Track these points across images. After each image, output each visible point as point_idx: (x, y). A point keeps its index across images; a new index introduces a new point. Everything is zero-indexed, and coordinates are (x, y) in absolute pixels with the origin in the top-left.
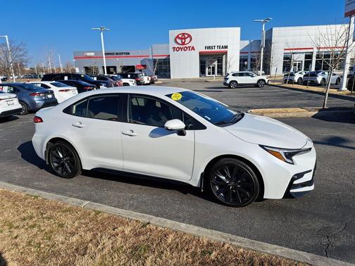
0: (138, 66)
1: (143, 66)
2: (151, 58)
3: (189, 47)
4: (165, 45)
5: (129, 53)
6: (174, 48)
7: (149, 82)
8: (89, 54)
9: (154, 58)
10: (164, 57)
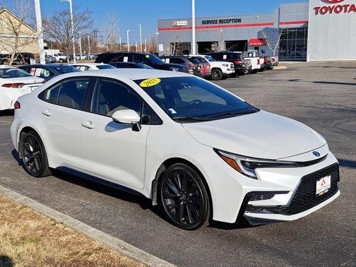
0: (252, 41)
1: (261, 40)
2: (276, 26)
3: (346, 6)
4: (303, 5)
5: (240, 20)
6: (317, 9)
7: (259, 67)
8: (179, 23)
9: (282, 26)
10: (299, 26)
